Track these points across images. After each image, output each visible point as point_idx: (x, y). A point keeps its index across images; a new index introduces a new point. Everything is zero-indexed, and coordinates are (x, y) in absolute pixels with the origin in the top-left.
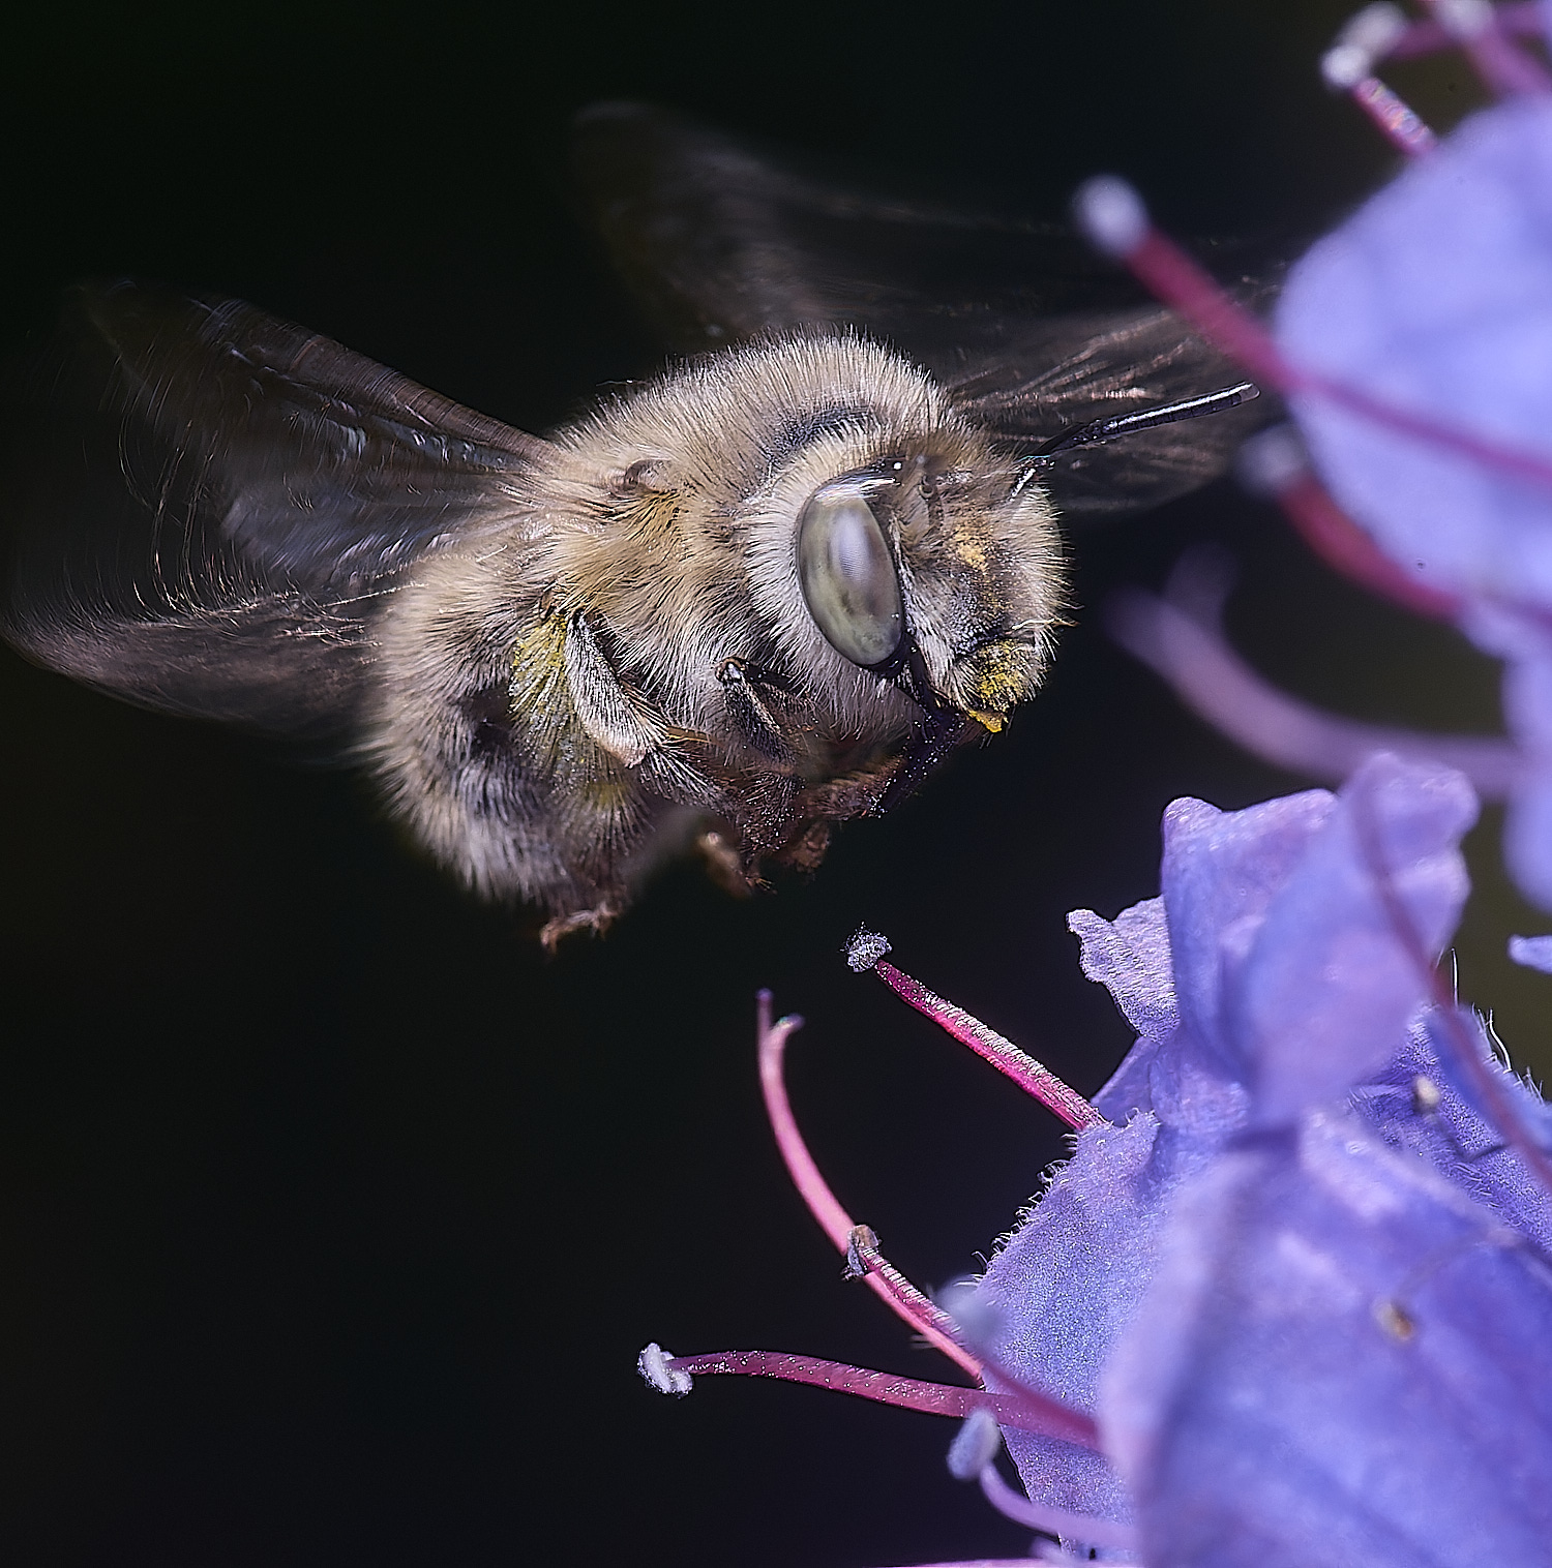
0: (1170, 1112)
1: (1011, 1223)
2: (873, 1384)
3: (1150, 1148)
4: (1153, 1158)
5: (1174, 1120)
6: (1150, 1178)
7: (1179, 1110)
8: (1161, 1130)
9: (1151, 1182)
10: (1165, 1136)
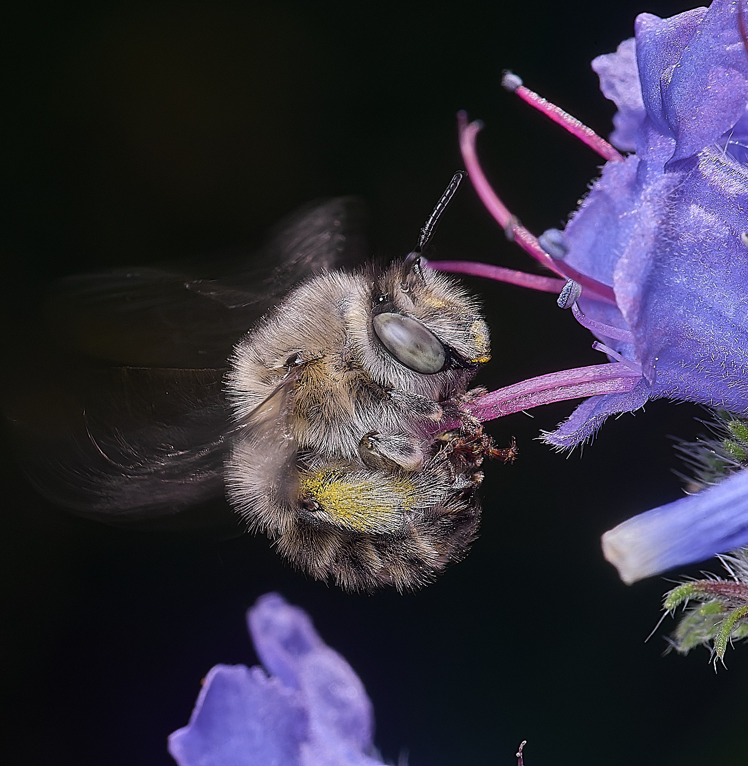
0: (643, 154)
1: (576, 207)
2: (517, 277)
3: (635, 170)
4: (638, 175)
5: (645, 158)
6: (636, 184)
7: (647, 153)
8: (640, 163)
9: (637, 186)
10: (642, 165)
